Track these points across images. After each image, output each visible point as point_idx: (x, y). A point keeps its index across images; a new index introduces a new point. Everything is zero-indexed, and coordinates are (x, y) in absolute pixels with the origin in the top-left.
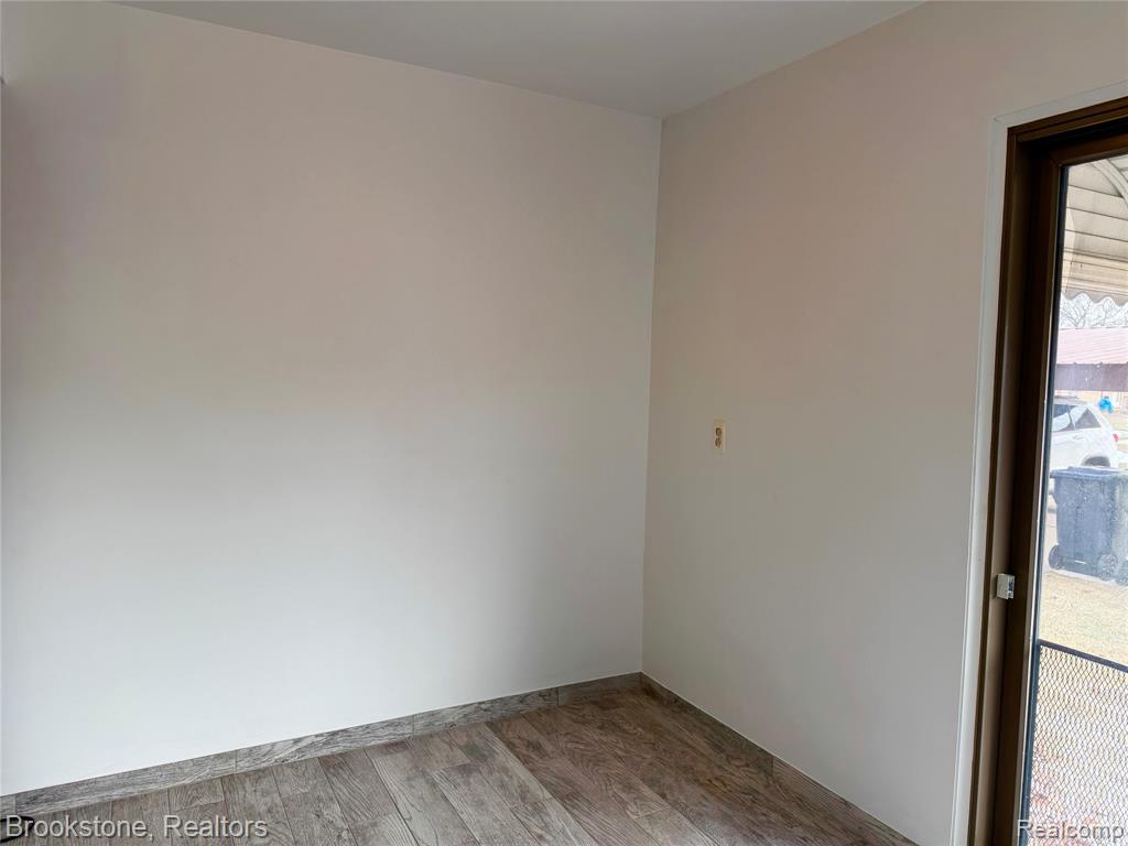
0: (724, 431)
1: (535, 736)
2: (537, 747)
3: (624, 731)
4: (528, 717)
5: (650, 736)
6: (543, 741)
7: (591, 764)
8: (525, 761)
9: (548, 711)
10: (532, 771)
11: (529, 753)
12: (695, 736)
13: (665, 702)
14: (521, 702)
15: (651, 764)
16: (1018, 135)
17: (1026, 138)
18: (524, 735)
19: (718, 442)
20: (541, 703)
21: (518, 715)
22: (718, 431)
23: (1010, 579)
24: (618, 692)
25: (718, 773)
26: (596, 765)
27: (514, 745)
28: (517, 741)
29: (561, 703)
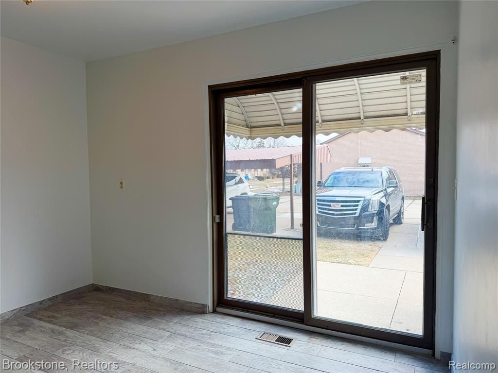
0: (124, 182)
1: (50, 314)
2: (53, 317)
3: (90, 303)
4: (45, 309)
5: (102, 302)
6: (54, 314)
7: (79, 316)
8: (50, 322)
9: (53, 305)
10: (54, 324)
11: (50, 320)
12: (119, 298)
13: (105, 291)
14: (41, 304)
15: (104, 310)
16: (211, 88)
17: (214, 89)
18: (45, 315)
19: (122, 187)
20: (50, 303)
21: (39, 309)
22: (121, 183)
23: (218, 216)
24: (84, 293)
25: (130, 306)
26: (81, 315)
27: (42, 319)
28: (43, 317)
29: (59, 302)
